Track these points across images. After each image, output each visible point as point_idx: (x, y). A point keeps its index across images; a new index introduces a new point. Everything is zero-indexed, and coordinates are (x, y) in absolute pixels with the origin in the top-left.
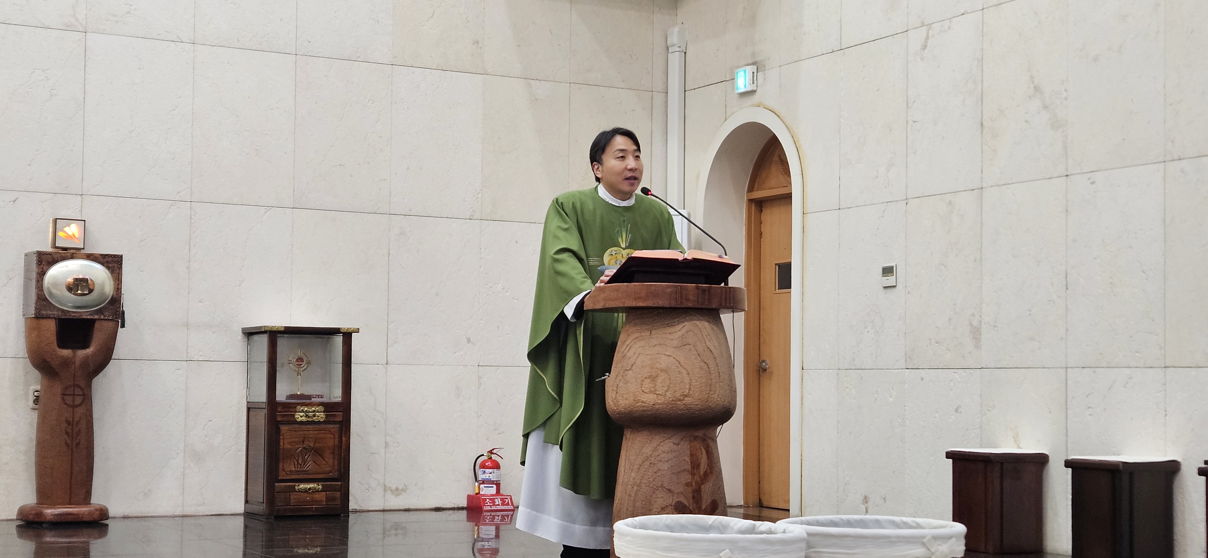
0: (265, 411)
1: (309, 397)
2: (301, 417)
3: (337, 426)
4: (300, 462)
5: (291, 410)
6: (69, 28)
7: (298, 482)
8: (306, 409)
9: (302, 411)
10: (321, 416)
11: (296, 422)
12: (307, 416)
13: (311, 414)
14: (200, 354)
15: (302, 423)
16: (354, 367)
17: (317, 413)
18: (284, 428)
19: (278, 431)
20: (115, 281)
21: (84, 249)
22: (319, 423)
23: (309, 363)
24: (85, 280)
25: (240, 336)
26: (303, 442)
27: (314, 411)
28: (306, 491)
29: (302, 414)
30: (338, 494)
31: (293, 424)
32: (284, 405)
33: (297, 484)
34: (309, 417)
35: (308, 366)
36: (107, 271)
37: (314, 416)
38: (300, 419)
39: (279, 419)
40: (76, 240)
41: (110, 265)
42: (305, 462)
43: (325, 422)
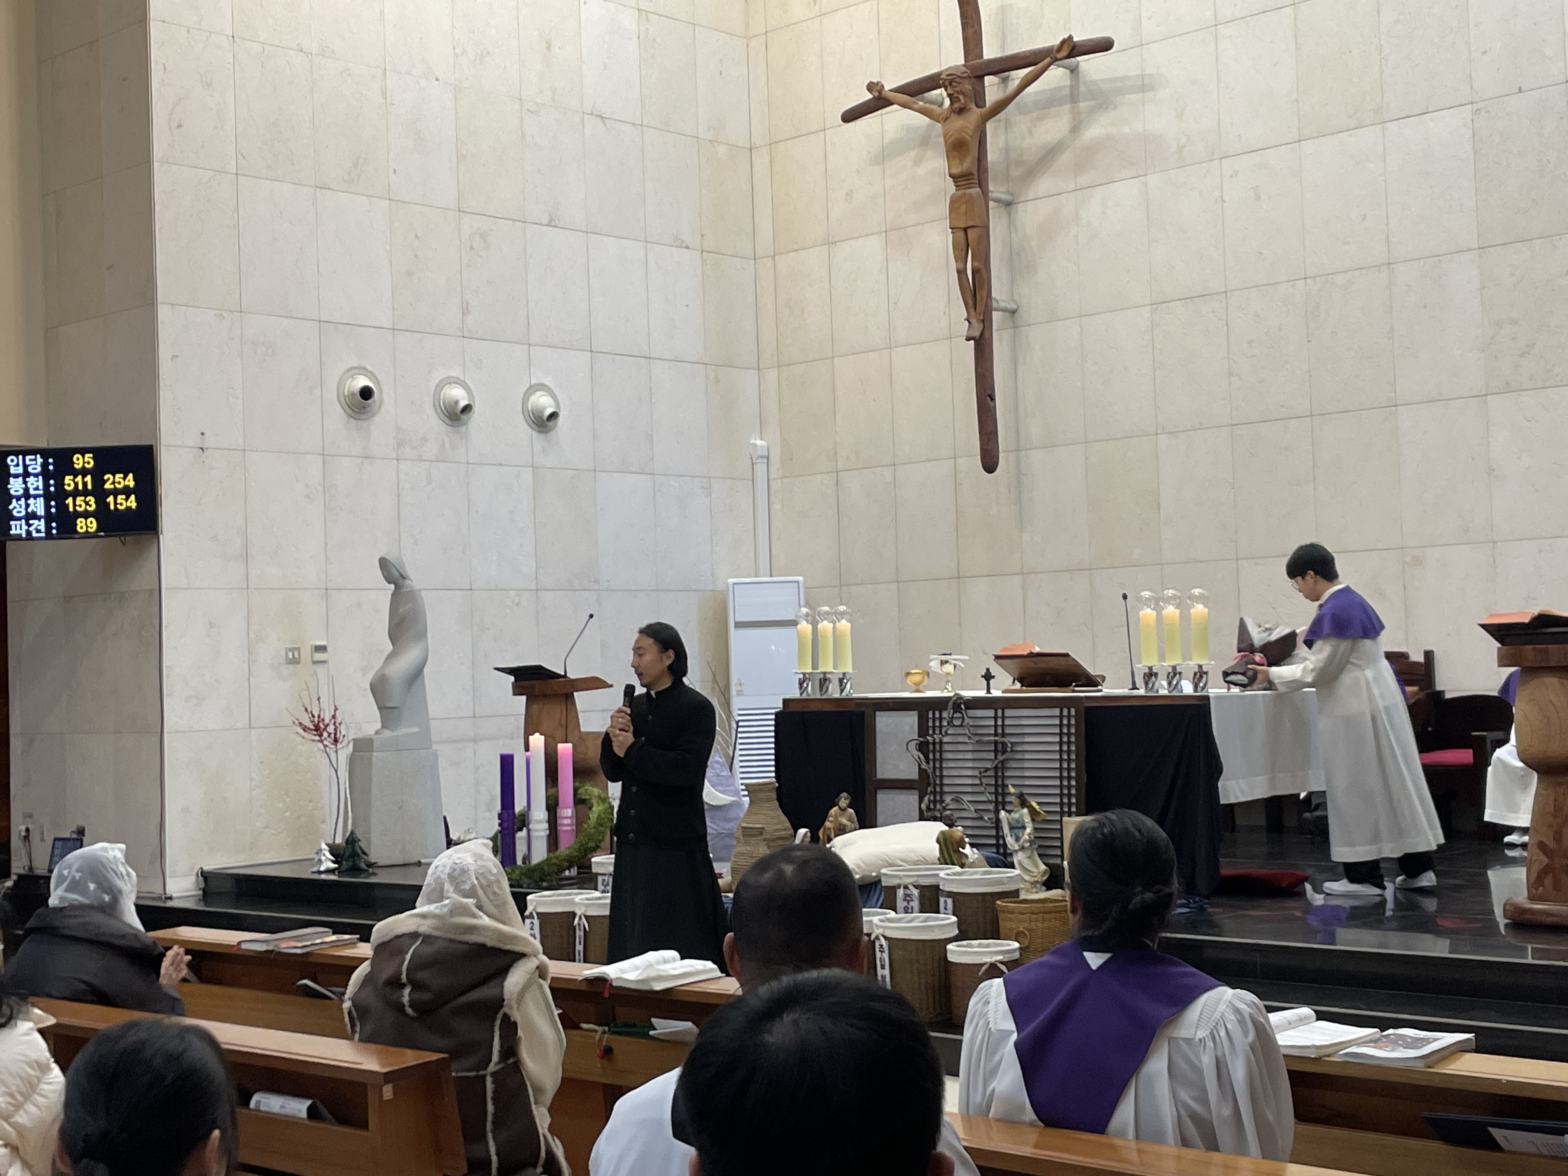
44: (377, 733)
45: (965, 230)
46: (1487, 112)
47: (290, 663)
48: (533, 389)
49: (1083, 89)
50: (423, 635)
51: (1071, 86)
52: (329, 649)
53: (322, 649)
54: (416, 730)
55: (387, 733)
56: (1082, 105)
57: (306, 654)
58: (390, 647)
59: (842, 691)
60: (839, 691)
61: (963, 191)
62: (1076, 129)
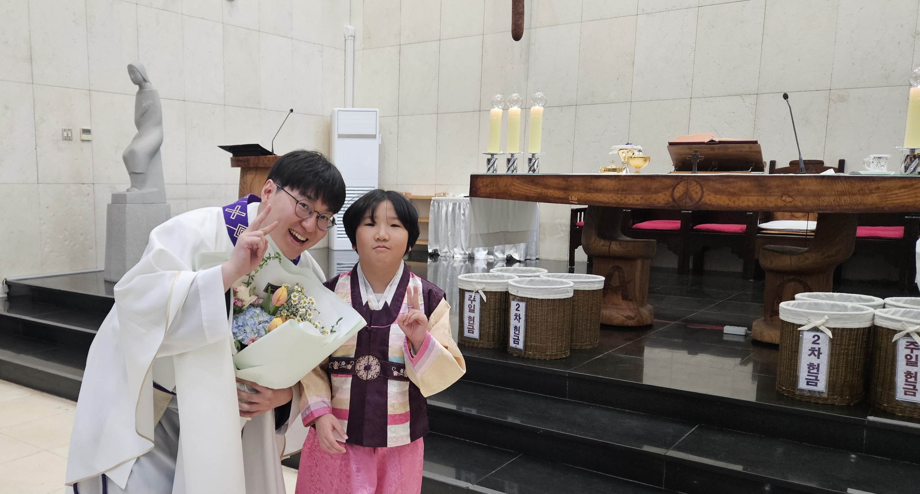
44: (128, 190)
47: (66, 139)
50: (159, 123)
52: (92, 132)
53: (87, 131)
54: (156, 190)
55: (136, 191)
57: (77, 135)
58: (135, 131)
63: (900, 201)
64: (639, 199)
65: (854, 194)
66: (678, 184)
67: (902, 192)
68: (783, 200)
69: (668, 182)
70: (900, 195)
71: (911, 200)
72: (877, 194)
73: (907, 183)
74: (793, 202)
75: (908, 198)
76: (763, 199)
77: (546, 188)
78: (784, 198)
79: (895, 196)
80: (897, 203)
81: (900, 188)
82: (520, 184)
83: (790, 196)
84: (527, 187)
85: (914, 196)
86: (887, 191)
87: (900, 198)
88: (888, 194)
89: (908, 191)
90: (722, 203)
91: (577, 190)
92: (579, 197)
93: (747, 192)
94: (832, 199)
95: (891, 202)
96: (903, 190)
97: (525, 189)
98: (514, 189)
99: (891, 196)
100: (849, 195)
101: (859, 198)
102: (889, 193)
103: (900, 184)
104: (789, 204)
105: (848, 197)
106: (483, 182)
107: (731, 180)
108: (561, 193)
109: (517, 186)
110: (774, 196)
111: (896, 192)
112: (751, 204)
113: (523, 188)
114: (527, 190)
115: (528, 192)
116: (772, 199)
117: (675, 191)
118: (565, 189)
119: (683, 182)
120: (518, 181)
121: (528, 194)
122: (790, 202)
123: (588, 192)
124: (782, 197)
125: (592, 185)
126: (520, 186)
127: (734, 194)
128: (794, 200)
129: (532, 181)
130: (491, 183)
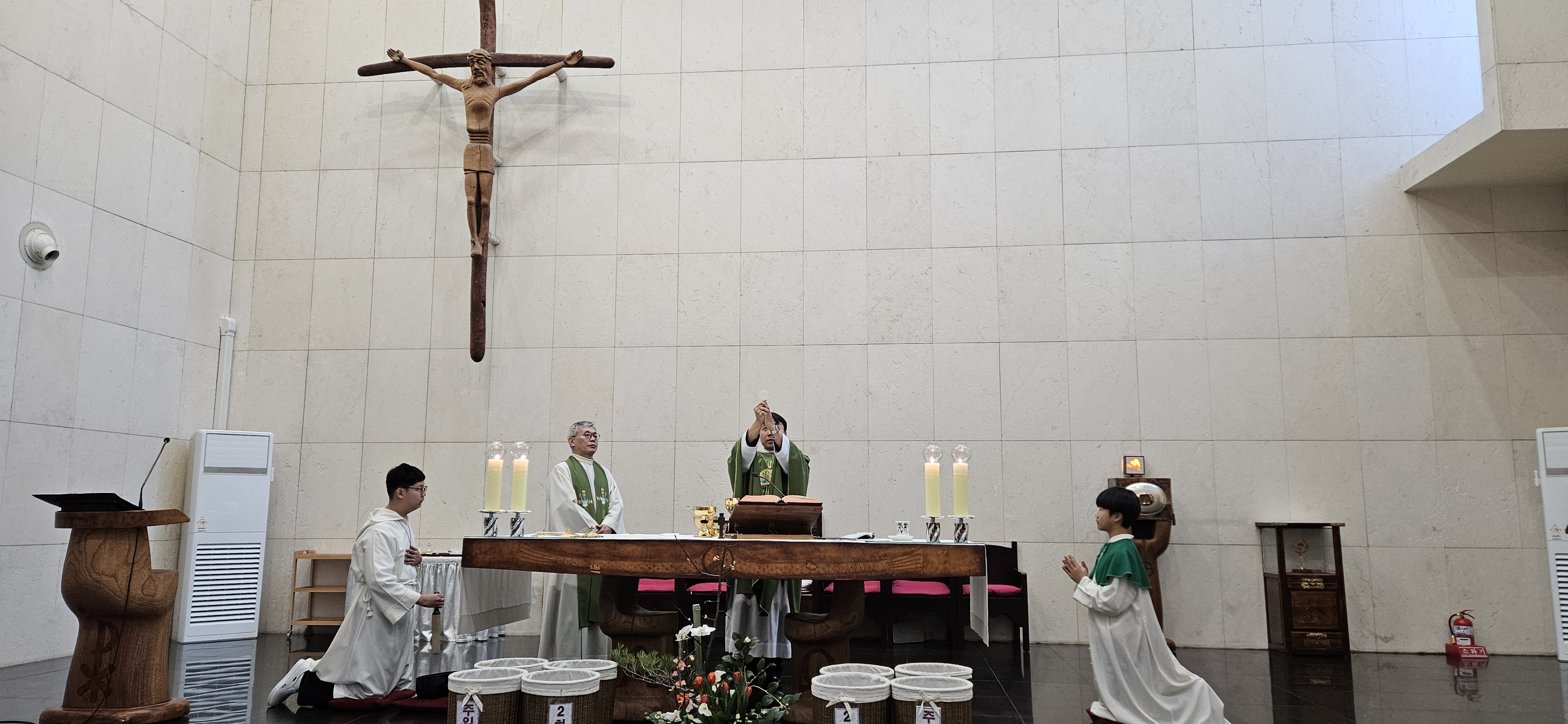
0: (1279, 581)
1: (1310, 571)
2: (1306, 585)
3: (1334, 592)
4: (1308, 617)
5: (1299, 580)
6: (1125, 339)
7: (1309, 631)
8: (1309, 580)
9: (1307, 581)
10: (1321, 585)
11: (1302, 589)
12: (1310, 585)
13: (1313, 584)
14: (1227, 540)
15: (1307, 589)
16: (1343, 549)
17: (1318, 584)
18: (1293, 593)
19: (1289, 595)
20: (1166, 495)
21: (1144, 474)
22: (1320, 590)
23: (1307, 547)
24: (1147, 496)
25: (1254, 528)
26: (1309, 602)
27: (1315, 582)
28: (1315, 637)
29: (1306, 583)
30: (1340, 641)
31: (1299, 590)
32: (1293, 577)
33: (1308, 633)
34: (1312, 586)
35: (1307, 549)
36: (1161, 489)
37: (1316, 585)
38: (1305, 587)
39: (1290, 586)
40: (1139, 469)
41: (1163, 485)
42: (1312, 617)
43: (1323, 590)
45: (478, 173)
46: (877, 164)
48: (32, 226)
49: (569, 96)
51: (560, 93)
56: (568, 107)
59: (514, 532)
60: (510, 531)
61: (478, 144)
62: (561, 122)
63: (904, 568)
64: (669, 567)
65: (867, 561)
66: (708, 551)
67: (905, 559)
68: (807, 567)
69: (698, 548)
70: (904, 561)
71: (913, 567)
72: (886, 561)
73: (907, 550)
74: (817, 569)
75: (910, 565)
76: (789, 565)
77: (562, 556)
78: (808, 566)
79: (899, 562)
80: (901, 570)
81: (904, 554)
82: (528, 550)
83: (813, 563)
84: (539, 554)
85: (915, 562)
86: (893, 558)
87: (904, 564)
88: (893, 560)
89: (909, 557)
90: (752, 571)
91: (599, 558)
92: (602, 565)
93: (775, 558)
94: (850, 565)
95: (897, 569)
96: (905, 557)
97: (536, 557)
98: (522, 557)
99: (896, 563)
100: (863, 562)
101: (871, 564)
102: (895, 560)
103: (902, 551)
104: (813, 572)
105: (862, 564)
106: (481, 548)
107: (759, 546)
108: (580, 561)
109: (525, 553)
110: (799, 563)
111: (901, 558)
112: (779, 572)
113: (533, 556)
114: (540, 558)
115: (540, 560)
116: (798, 566)
117: (706, 557)
118: (585, 556)
119: (712, 549)
120: (527, 547)
121: (539, 563)
122: (814, 569)
123: (613, 560)
124: (807, 564)
125: (616, 551)
126: (530, 553)
127: (763, 562)
128: (817, 567)
129: (545, 547)
130: (491, 549)
